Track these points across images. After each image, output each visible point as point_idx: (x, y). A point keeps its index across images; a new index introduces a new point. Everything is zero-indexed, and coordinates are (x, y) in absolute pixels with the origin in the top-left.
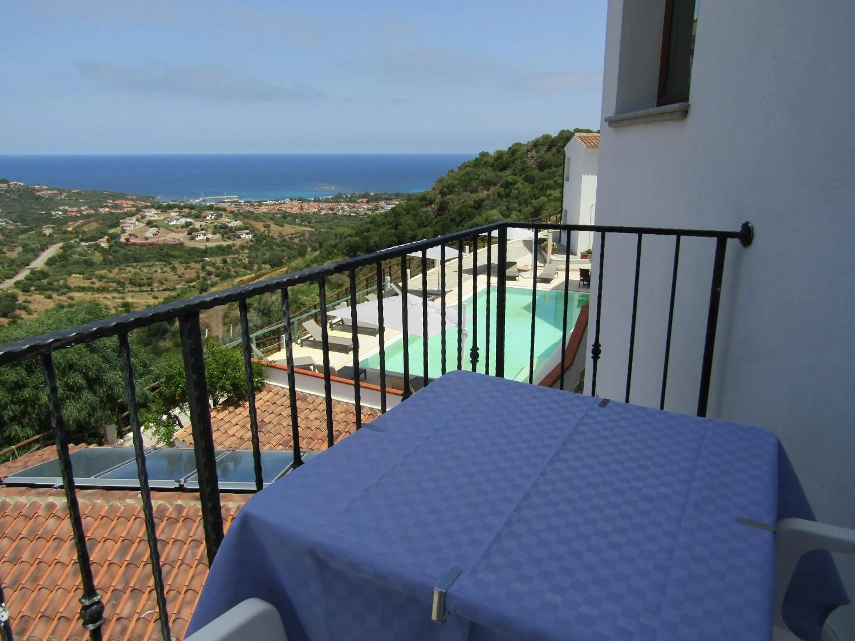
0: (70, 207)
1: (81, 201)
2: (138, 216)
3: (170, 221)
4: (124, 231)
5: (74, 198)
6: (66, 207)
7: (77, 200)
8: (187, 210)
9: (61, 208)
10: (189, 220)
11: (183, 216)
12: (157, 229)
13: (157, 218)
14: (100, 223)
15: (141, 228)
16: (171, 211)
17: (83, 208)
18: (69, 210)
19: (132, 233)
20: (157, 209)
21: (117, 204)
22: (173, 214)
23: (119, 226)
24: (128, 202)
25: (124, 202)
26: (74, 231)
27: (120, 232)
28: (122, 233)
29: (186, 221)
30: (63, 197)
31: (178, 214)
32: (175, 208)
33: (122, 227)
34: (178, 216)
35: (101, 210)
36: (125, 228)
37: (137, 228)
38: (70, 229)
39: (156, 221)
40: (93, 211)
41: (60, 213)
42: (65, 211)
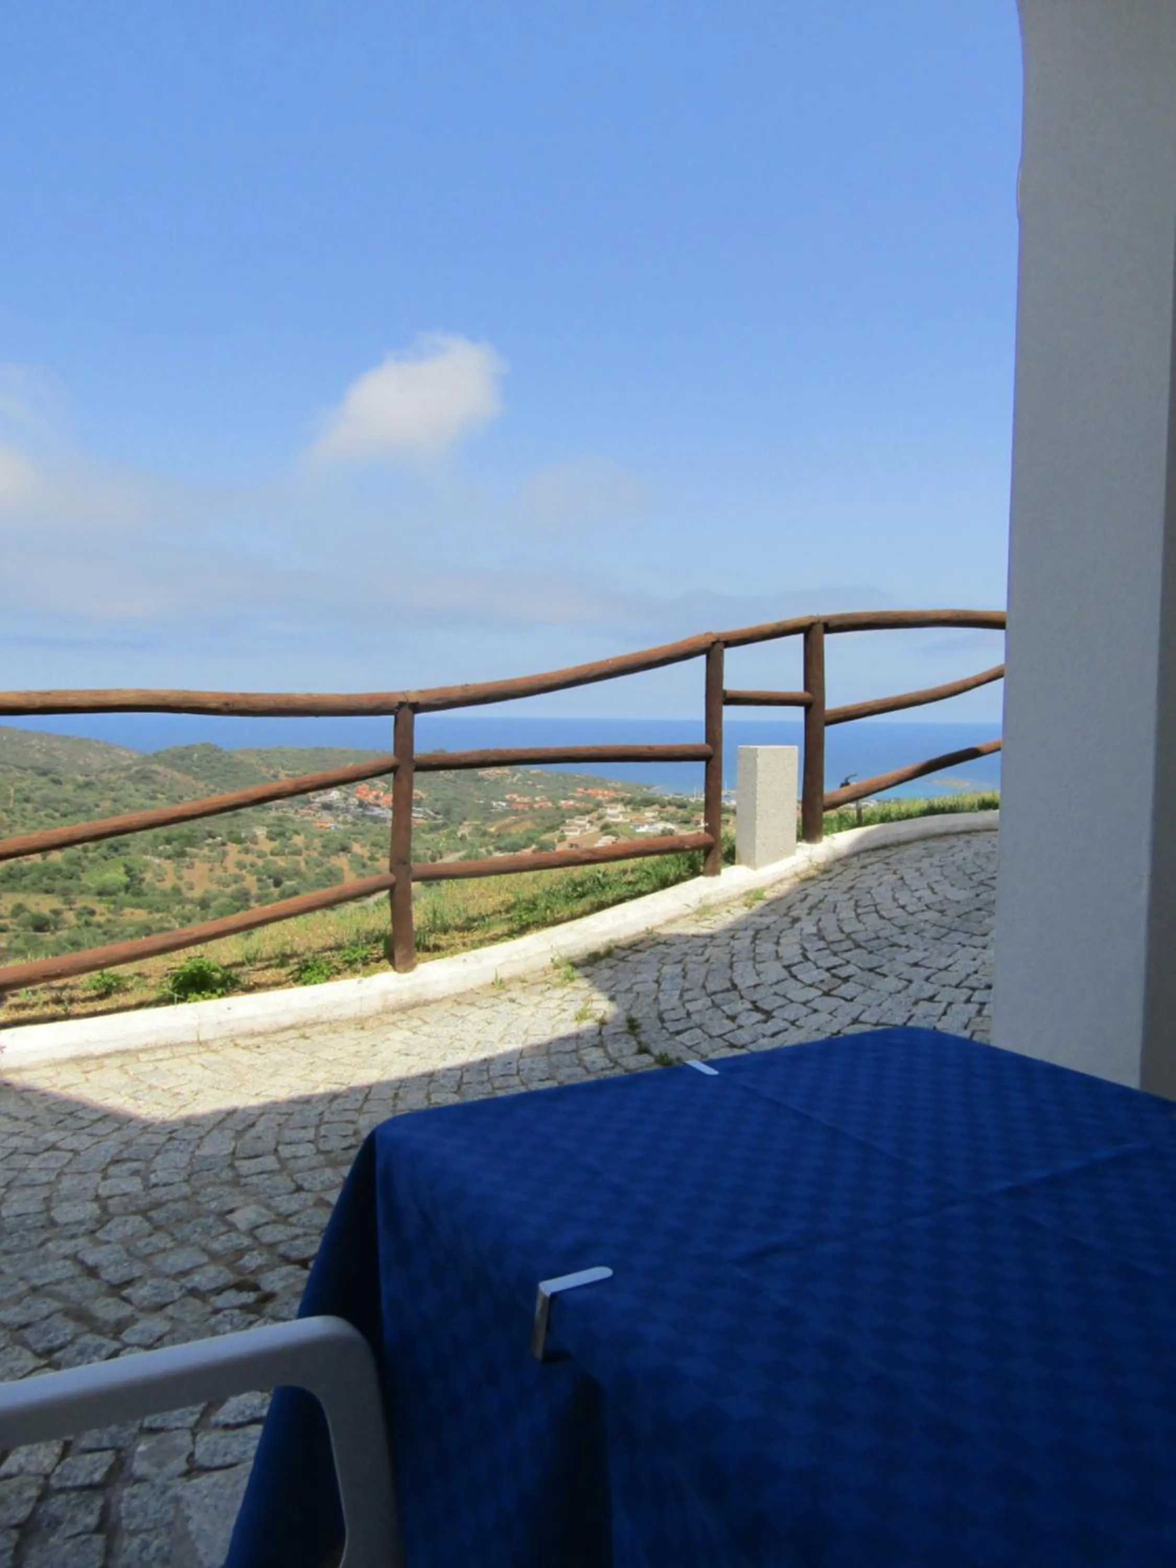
0: (519, 796)
1: (538, 787)
2: (595, 815)
3: (638, 826)
4: (562, 839)
5: (530, 782)
6: (515, 796)
7: (534, 785)
8: (671, 809)
9: (507, 797)
10: (670, 826)
11: (662, 819)
12: (613, 838)
13: (620, 819)
14: (536, 823)
15: (591, 834)
16: (647, 809)
17: (537, 799)
18: (518, 800)
19: (574, 842)
20: (626, 805)
21: (589, 795)
22: (649, 814)
23: (558, 829)
24: (606, 792)
25: (600, 792)
26: (497, 833)
27: (556, 840)
28: (560, 841)
29: (665, 828)
30: (515, 779)
31: (657, 814)
32: (653, 804)
33: (562, 832)
34: (654, 817)
35: (563, 802)
36: (566, 833)
37: (585, 834)
38: (492, 830)
39: (617, 825)
40: (550, 804)
41: (504, 804)
42: (510, 802)
